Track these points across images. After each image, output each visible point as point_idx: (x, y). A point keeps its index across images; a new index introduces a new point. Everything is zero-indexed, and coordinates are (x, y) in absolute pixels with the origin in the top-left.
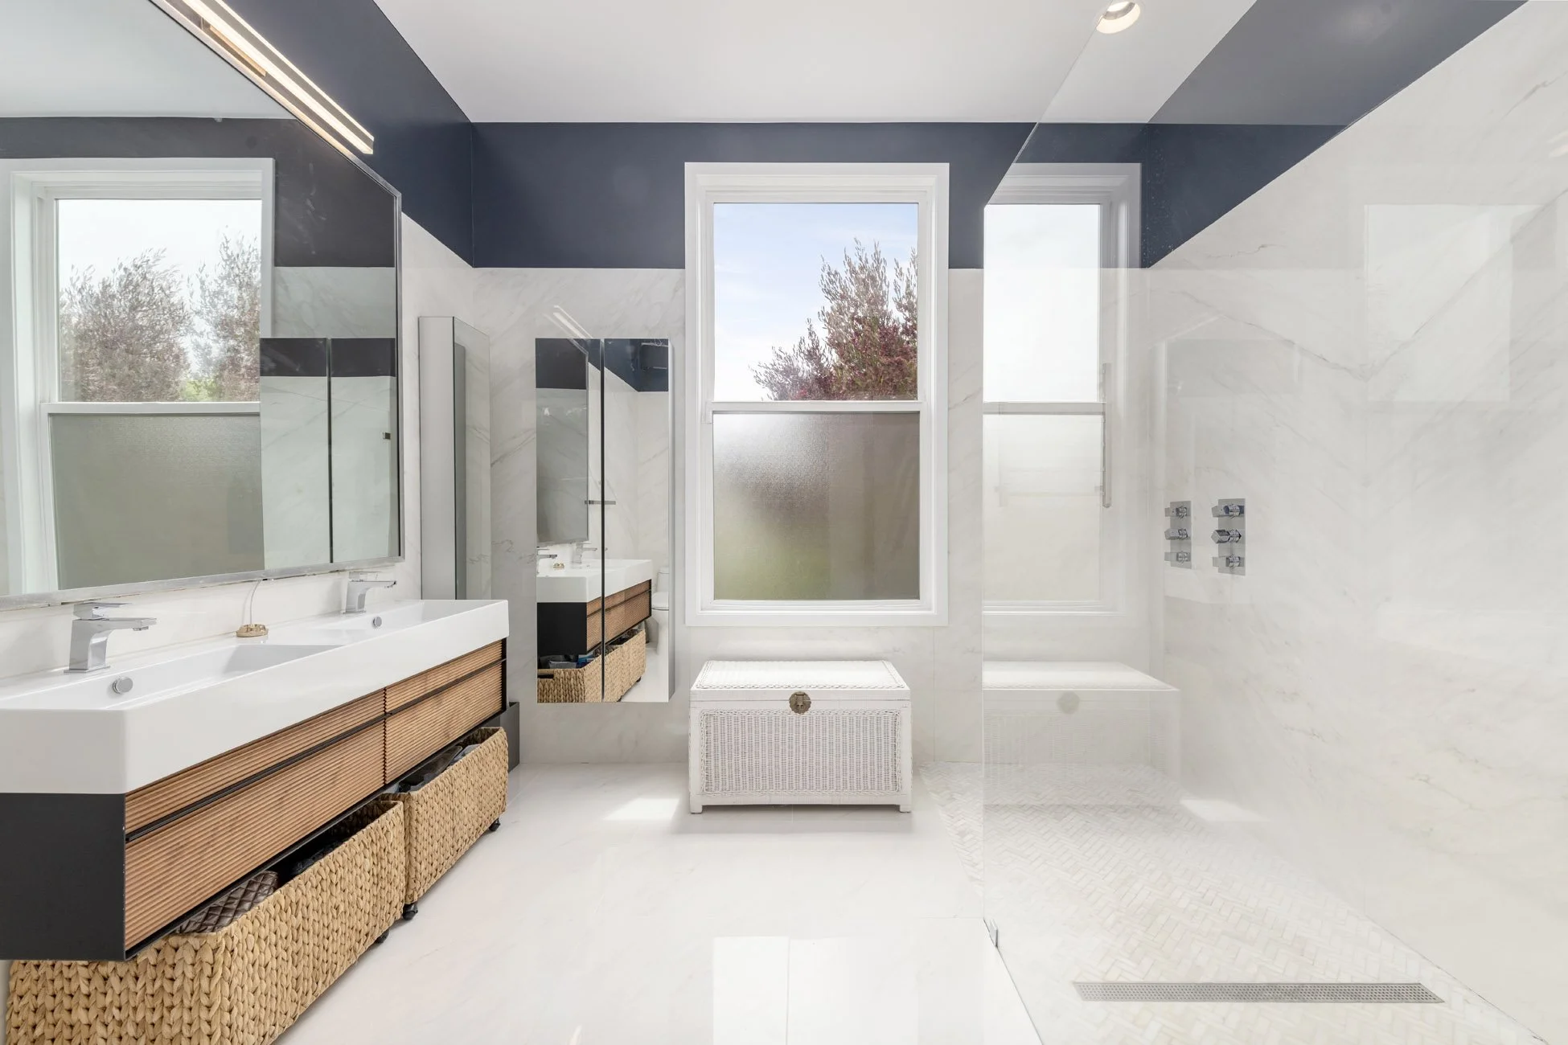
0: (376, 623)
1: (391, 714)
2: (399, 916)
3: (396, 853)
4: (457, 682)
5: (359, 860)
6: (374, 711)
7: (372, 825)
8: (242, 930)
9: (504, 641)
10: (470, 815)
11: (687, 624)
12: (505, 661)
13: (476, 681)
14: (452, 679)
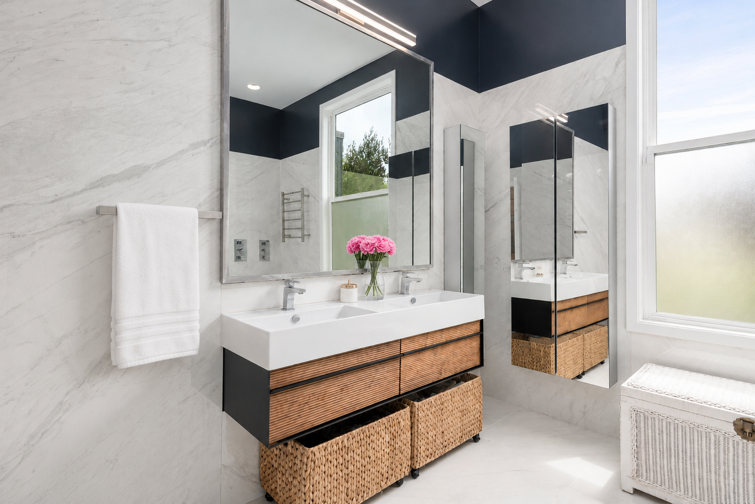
0: (413, 301)
1: (403, 355)
2: (407, 474)
3: (403, 436)
4: (447, 343)
5: (383, 434)
6: (395, 351)
7: (391, 416)
8: (319, 453)
9: (482, 321)
10: (454, 427)
11: (628, 329)
12: (483, 334)
13: (462, 344)
14: (444, 340)
